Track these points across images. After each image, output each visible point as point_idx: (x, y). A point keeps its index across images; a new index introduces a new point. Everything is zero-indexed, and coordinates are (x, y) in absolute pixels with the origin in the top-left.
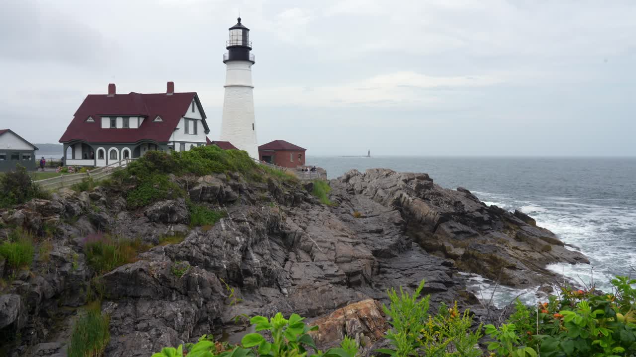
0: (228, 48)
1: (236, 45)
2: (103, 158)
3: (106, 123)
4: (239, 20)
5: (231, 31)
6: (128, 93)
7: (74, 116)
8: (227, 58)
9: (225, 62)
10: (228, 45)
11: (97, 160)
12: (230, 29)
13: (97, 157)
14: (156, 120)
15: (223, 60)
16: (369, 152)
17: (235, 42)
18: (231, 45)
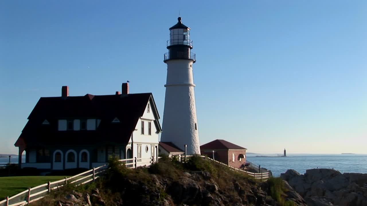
0: (168, 48)
1: (177, 44)
2: (60, 161)
3: (63, 125)
4: (179, 19)
5: (172, 30)
6: (84, 95)
7: (28, 119)
8: (168, 58)
9: (165, 61)
10: (169, 45)
11: (54, 163)
12: (171, 29)
13: (54, 160)
14: (113, 121)
15: (164, 60)
16: (285, 151)
17: (177, 41)
18: (173, 44)
